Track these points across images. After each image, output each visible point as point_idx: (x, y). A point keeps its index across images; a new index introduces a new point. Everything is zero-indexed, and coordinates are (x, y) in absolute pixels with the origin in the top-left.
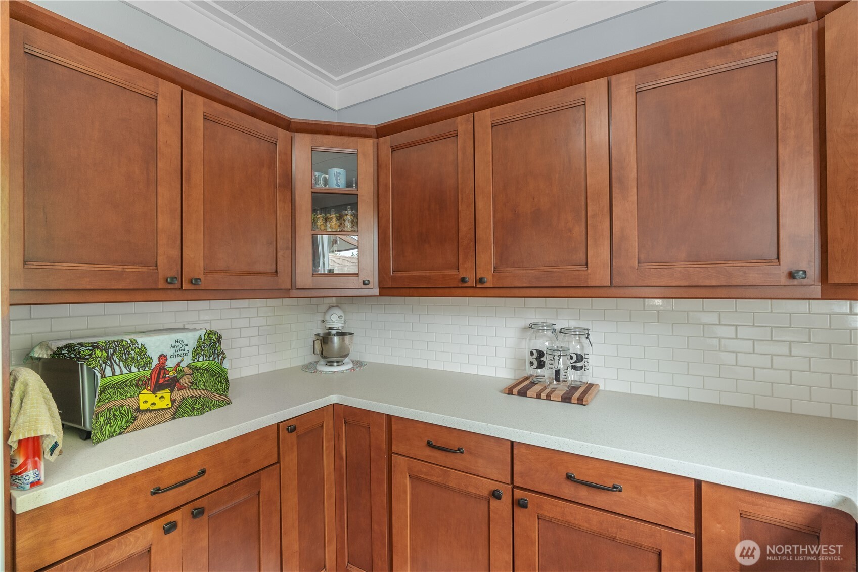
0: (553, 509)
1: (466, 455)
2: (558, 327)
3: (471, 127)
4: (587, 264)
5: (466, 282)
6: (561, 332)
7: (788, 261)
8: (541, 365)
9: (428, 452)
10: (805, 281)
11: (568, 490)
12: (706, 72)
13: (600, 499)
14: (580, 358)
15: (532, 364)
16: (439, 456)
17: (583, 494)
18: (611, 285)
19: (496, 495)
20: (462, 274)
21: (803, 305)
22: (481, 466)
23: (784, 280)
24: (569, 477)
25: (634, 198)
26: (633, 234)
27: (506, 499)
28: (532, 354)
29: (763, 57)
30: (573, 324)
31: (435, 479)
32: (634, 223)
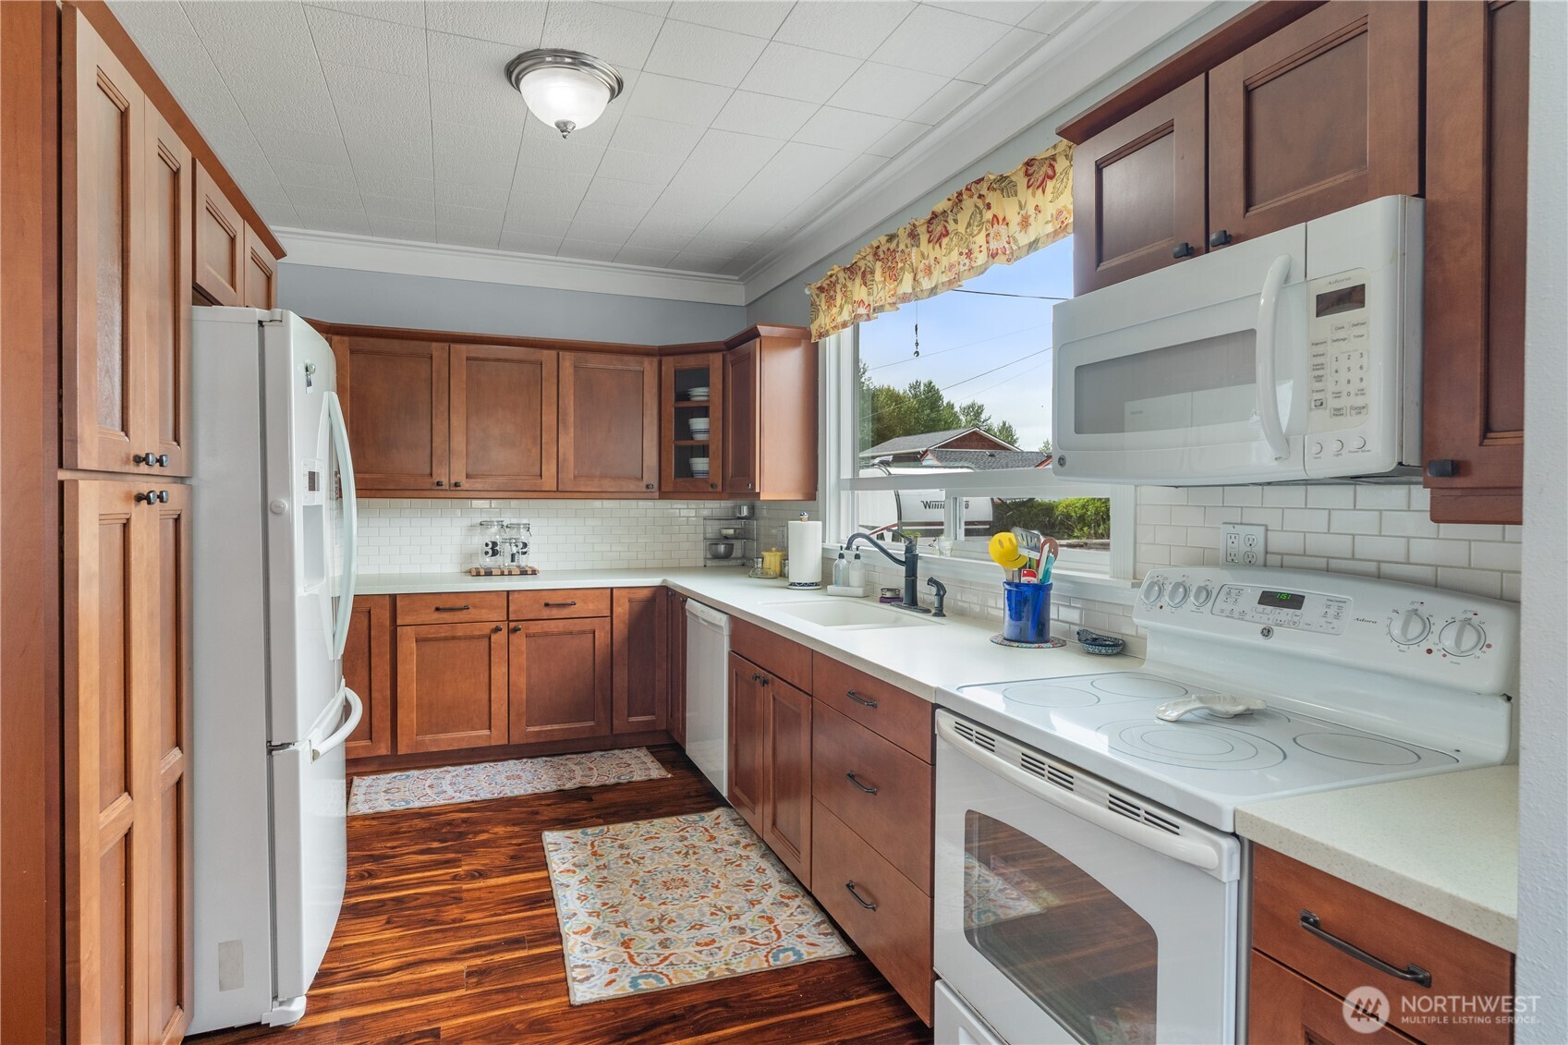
0: (536, 628)
1: (471, 610)
2: (505, 524)
3: (446, 355)
4: (541, 475)
5: (442, 485)
6: (507, 527)
7: (646, 480)
8: (495, 553)
9: (436, 617)
10: (653, 490)
11: (546, 613)
12: (612, 367)
13: (565, 612)
14: (525, 545)
15: (487, 553)
16: (447, 617)
17: (555, 613)
18: (558, 490)
19: (497, 630)
20: (436, 479)
21: (650, 503)
22: (484, 614)
23: (644, 490)
24: (547, 605)
25: (572, 435)
26: (571, 458)
27: (505, 631)
28: (487, 545)
29: (638, 368)
30: (514, 521)
31: (443, 635)
32: (572, 451)
